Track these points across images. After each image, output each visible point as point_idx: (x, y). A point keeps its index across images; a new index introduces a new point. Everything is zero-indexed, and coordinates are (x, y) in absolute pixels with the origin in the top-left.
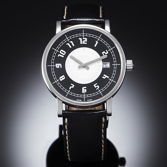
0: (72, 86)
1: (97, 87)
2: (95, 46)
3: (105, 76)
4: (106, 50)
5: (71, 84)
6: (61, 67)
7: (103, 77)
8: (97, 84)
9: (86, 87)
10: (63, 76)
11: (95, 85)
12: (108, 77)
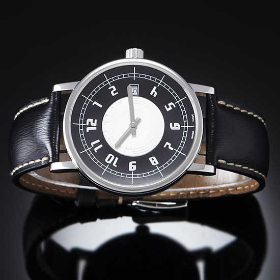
0: (167, 146)
1: (172, 106)
2: (101, 106)
3: (154, 92)
4: (109, 88)
5: (165, 147)
6: (135, 162)
7: (155, 96)
8: (165, 106)
9: (171, 124)
10: (150, 159)
11: (168, 110)
12: (155, 88)
